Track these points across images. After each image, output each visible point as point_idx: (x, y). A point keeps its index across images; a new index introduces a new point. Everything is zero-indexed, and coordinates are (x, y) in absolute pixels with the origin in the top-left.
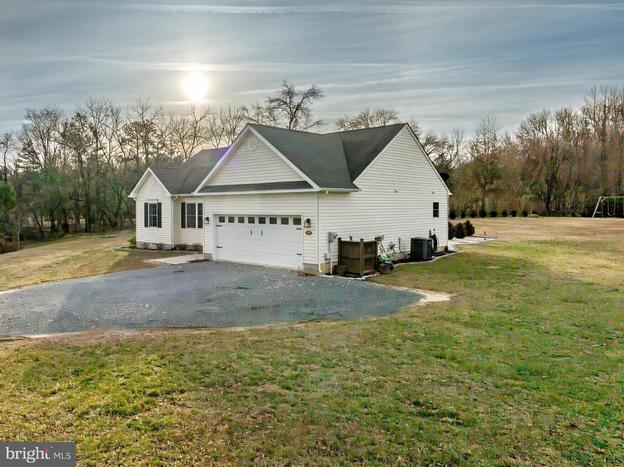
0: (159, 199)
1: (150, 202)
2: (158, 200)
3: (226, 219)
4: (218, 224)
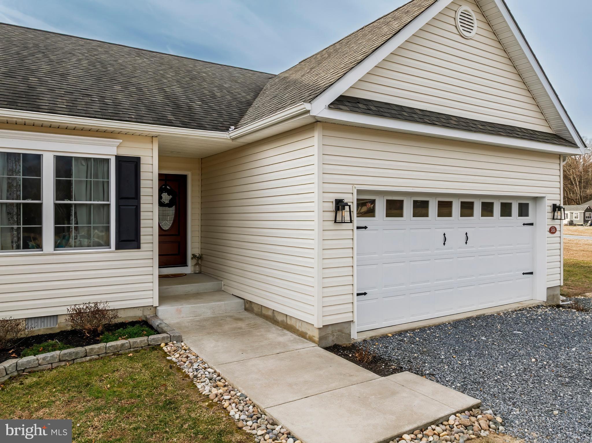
3: (380, 207)
4: (358, 221)
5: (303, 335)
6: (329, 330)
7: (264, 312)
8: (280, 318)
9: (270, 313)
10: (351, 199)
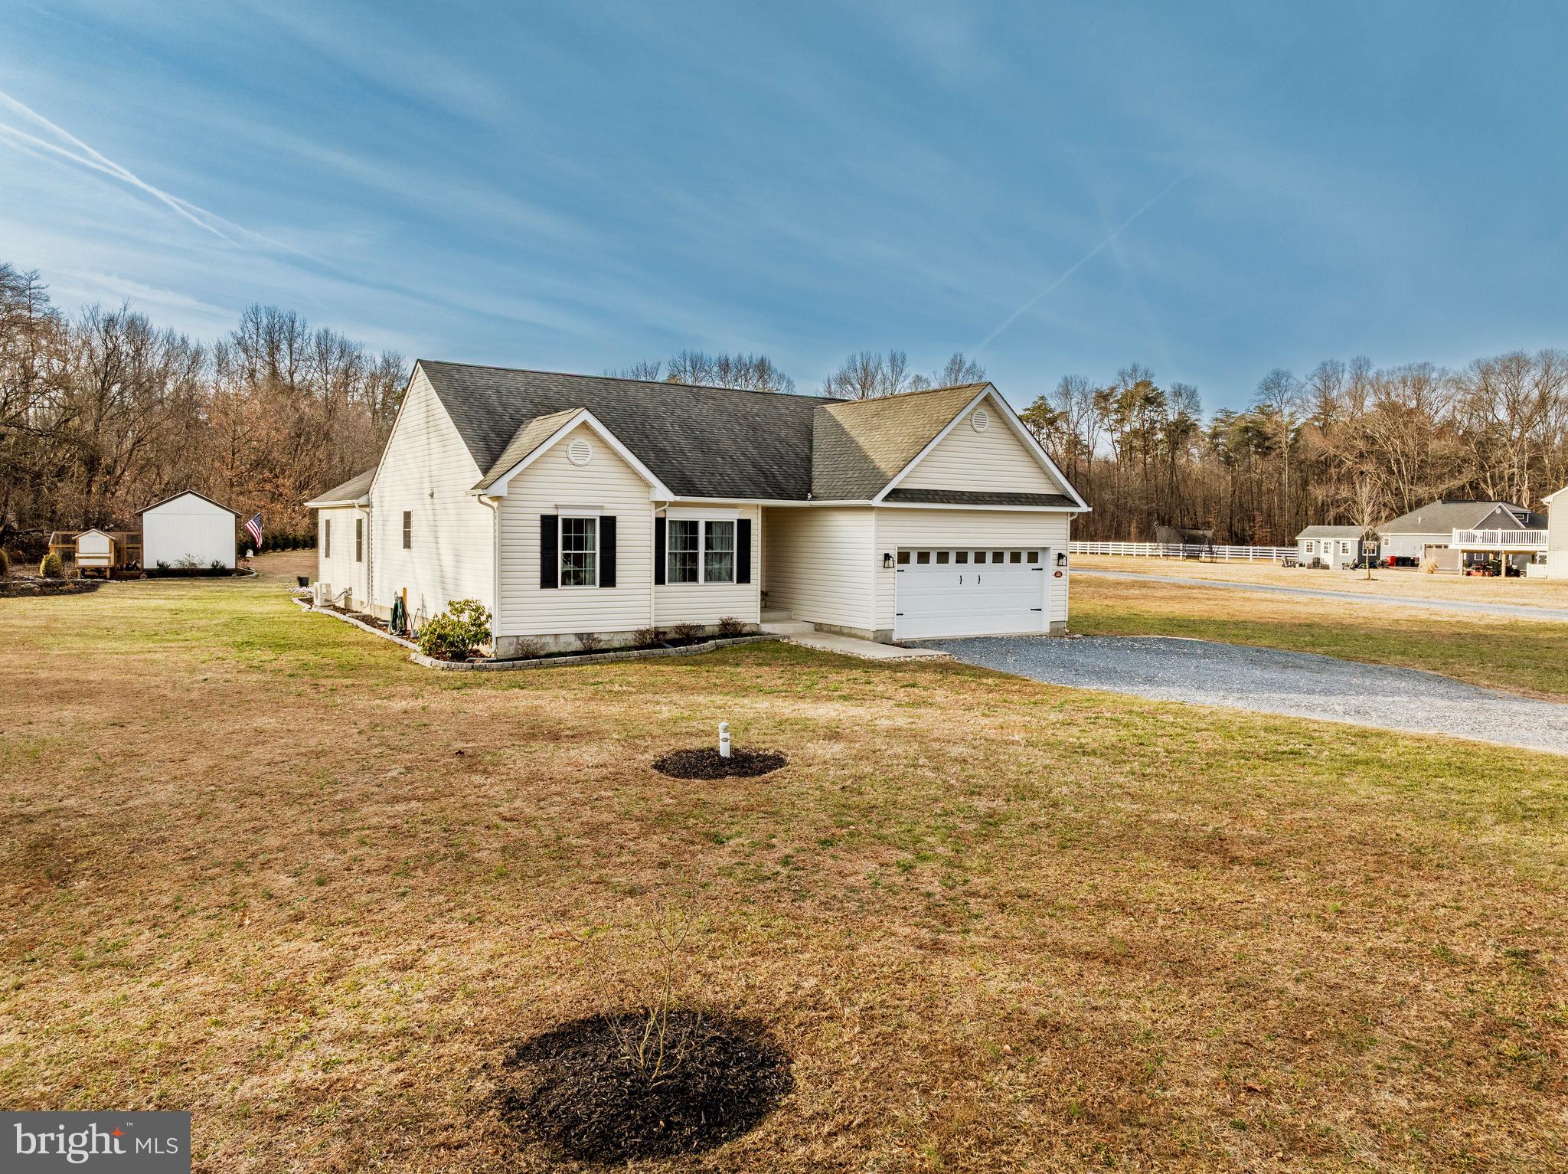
0: (607, 506)
1: (563, 514)
2: (601, 508)
3: (914, 557)
4: (898, 566)
5: (863, 638)
6: (879, 634)
7: (833, 629)
8: (845, 631)
9: (838, 629)
10: (894, 554)
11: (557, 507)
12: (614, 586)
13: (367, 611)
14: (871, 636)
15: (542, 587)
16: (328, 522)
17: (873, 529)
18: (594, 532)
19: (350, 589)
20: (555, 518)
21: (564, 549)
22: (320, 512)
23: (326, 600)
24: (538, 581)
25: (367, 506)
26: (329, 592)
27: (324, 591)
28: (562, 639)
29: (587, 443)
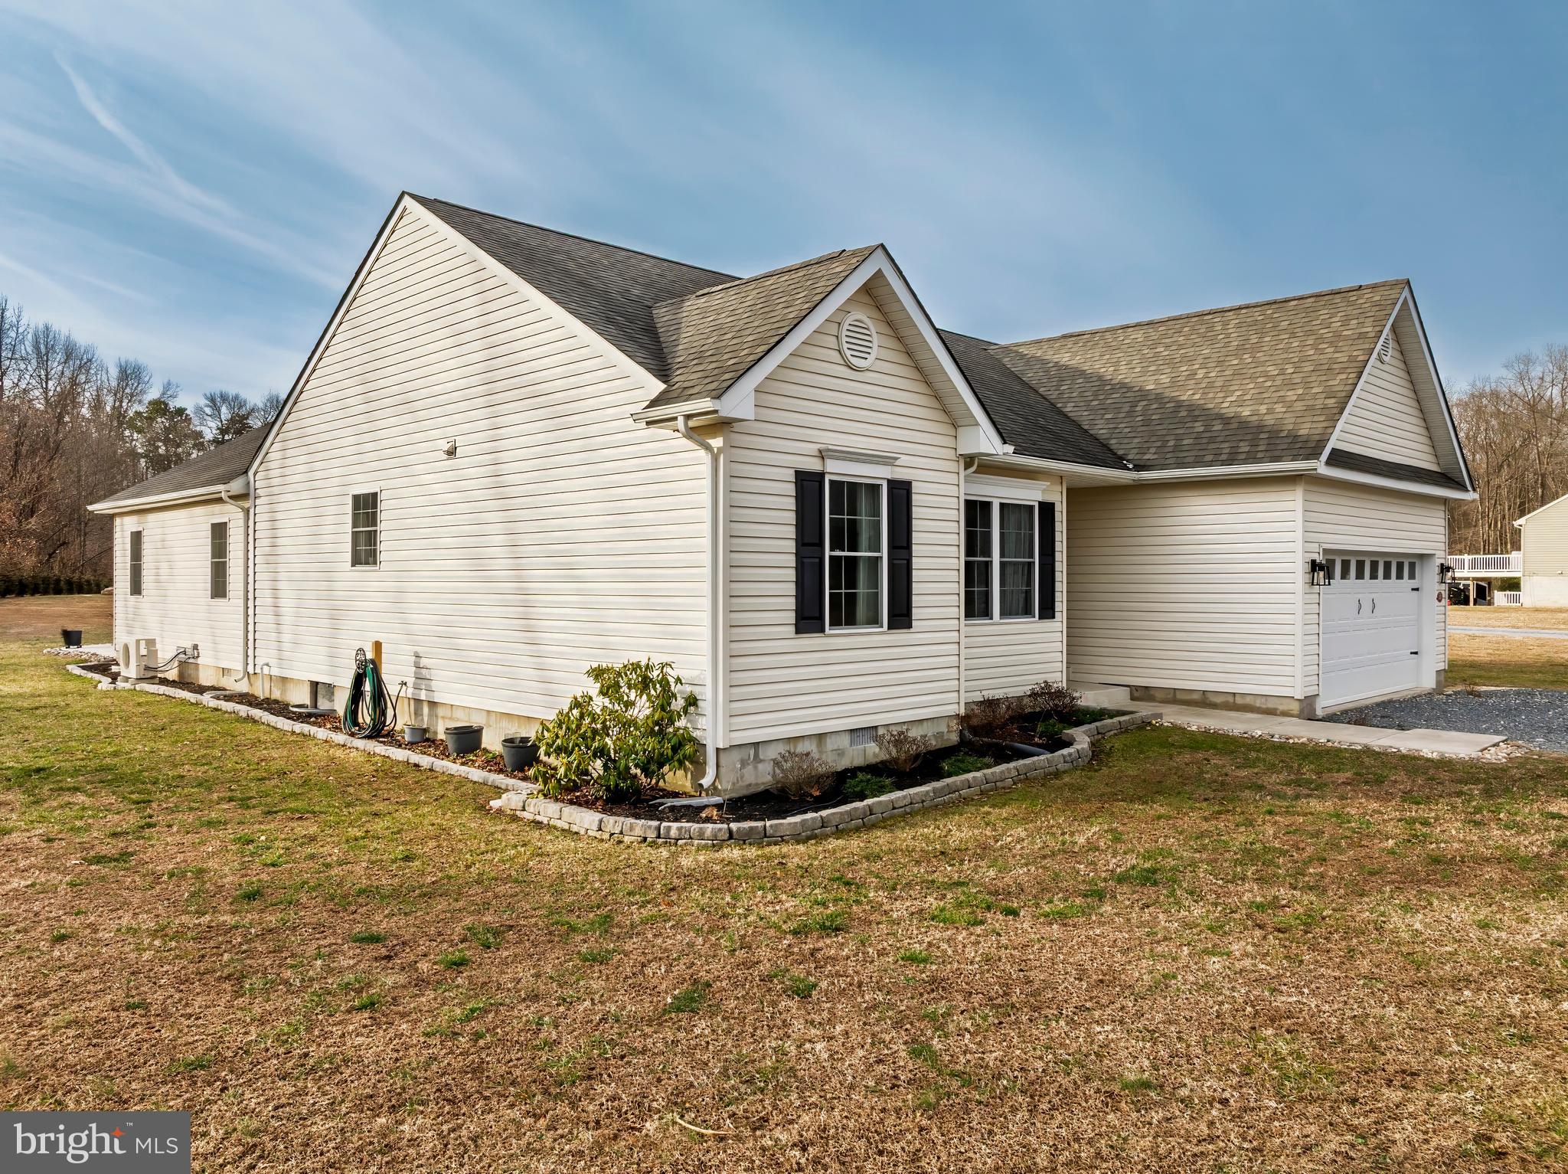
0: (901, 459)
1: (837, 470)
2: (894, 463)
5: (1270, 712)
6: (1305, 703)
8: (1218, 700)
9: (1195, 696)
11: (822, 455)
12: (910, 626)
13: (243, 687)
14: (1295, 707)
15: (797, 632)
16: (137, 538)
17: (1299, 516)
18: (876, 512)
19: (195, 647)
20: (821, 476)
21: (832, 549)
22: (118, 521)
23: (147, 668)
24: (791, 617)
25: (244, 496)
26: (152, 653)
27: (144, 652)
28: (831, 744)
29: (869, 323)
